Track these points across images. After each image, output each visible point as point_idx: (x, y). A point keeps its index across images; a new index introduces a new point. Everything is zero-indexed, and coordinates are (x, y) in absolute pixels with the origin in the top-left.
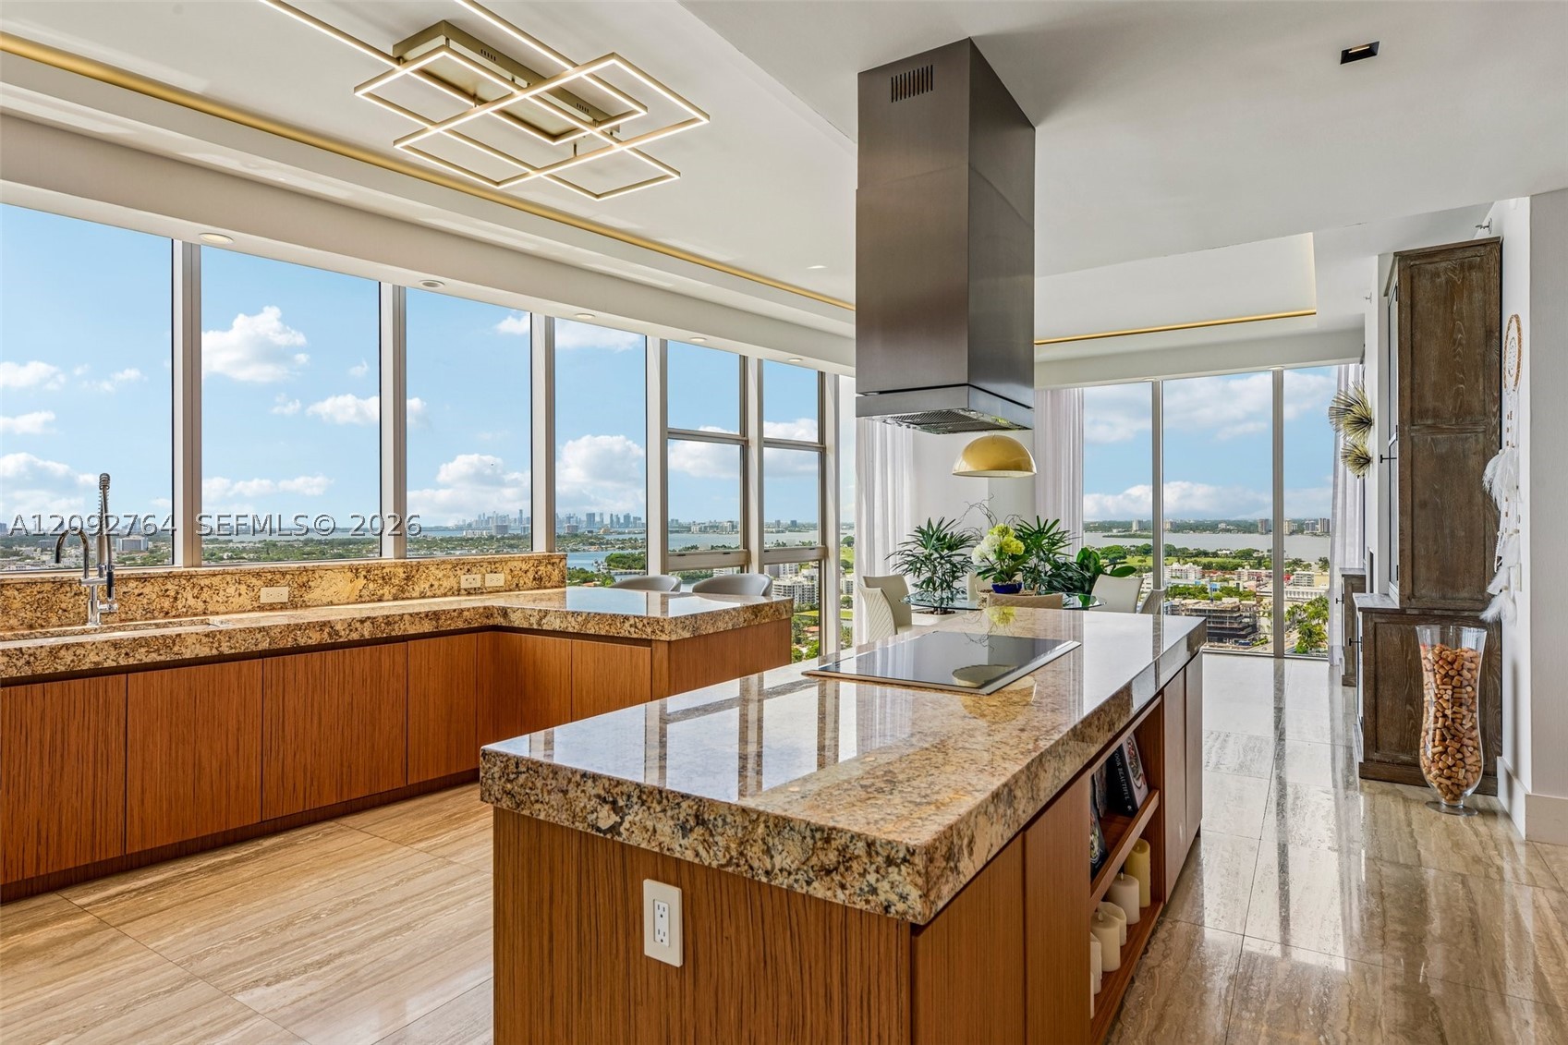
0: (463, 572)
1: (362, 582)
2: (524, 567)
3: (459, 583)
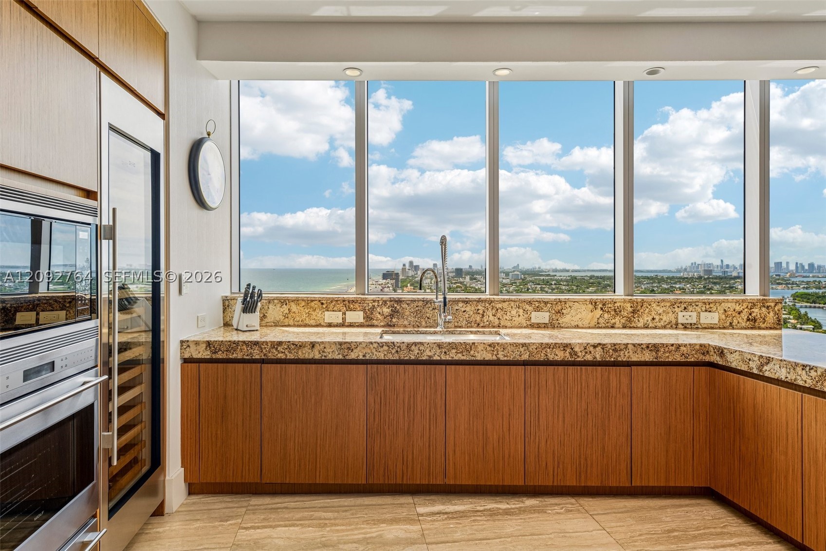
0: (680, 309)
1: (599, 312)
2: (738, 308)
3: (677, 318)
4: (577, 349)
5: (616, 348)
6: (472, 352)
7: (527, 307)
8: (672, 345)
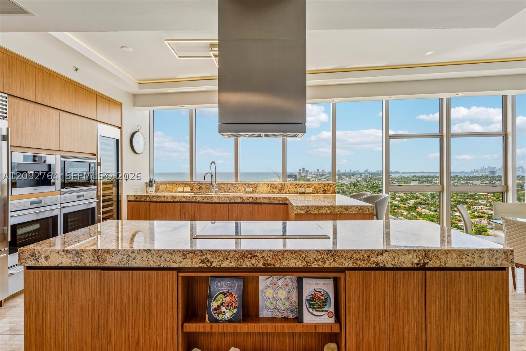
0: (298, 187)
1: (269, 188)
2: (319, 186)
3: (297, 190)
4: (244, 199)
5: (257, 198)
6: (212, 199)
7: (245, 186)
8: (275, 197)
